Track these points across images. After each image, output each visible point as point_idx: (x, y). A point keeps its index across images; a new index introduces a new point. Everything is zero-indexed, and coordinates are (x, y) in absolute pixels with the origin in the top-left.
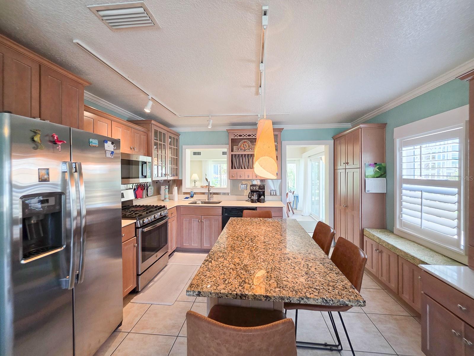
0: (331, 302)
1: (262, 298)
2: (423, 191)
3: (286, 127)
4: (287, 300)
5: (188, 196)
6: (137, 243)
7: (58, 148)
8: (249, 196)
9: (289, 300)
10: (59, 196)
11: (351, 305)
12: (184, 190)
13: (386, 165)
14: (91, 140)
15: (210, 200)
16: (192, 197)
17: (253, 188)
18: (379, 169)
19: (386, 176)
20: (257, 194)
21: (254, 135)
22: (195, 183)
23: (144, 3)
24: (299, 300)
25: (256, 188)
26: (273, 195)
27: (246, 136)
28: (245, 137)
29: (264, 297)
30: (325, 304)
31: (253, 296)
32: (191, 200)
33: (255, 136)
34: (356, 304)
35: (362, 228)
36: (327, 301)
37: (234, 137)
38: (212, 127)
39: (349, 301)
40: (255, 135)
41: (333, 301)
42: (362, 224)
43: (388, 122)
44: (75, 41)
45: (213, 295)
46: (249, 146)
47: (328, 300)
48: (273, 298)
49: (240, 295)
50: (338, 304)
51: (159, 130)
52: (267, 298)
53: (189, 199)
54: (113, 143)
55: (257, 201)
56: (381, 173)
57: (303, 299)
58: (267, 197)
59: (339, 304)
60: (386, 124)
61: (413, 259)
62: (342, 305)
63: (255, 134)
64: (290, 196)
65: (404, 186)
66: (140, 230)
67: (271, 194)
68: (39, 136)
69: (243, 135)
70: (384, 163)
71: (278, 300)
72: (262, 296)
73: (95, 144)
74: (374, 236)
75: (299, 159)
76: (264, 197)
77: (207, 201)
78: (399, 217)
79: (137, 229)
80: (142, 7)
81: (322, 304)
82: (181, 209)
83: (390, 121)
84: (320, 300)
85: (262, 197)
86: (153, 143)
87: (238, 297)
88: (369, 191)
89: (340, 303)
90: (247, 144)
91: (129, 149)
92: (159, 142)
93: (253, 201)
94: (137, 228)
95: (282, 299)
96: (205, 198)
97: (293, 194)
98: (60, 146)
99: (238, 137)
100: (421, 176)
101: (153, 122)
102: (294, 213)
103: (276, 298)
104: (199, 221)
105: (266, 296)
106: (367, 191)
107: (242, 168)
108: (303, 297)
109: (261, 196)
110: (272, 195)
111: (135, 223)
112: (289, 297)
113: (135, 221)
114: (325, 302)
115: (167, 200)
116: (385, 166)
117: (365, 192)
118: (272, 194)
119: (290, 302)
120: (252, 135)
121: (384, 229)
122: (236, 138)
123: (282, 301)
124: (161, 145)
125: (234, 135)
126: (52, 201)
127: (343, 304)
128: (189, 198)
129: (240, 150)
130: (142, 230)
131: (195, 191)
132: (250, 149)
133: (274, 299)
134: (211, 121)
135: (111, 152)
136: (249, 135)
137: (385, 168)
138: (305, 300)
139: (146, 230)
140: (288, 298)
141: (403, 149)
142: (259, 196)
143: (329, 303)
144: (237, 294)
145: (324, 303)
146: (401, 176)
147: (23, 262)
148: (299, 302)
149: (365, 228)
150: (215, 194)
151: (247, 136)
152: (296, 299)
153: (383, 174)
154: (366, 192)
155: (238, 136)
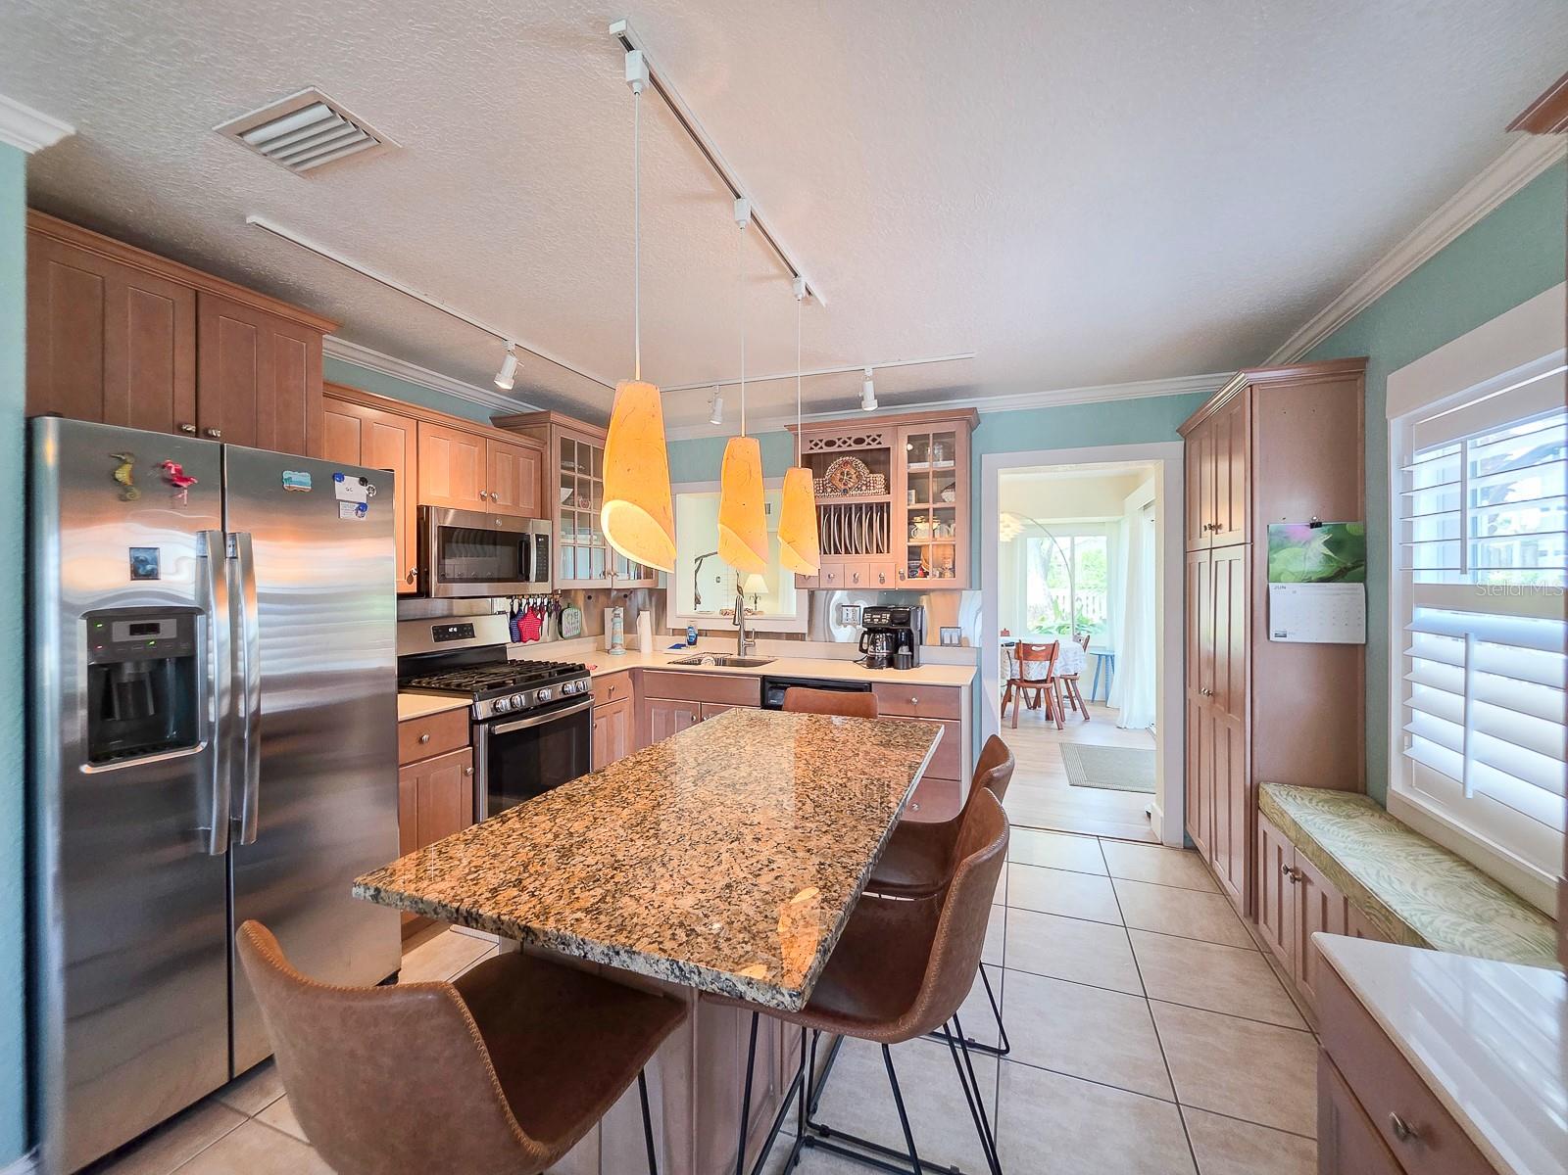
0: (696, 978)
1: (516, 933)
2: (1472, 636)
3: (984, 405)
4: (578, 948)
5: (683, 640)
6: (475, 764)
7: (180, 496)
8: (861, 646)
9: (583, 949)
10: (187, 617)
11: (754, 999)
12: (672, 622)
13: (1365, 530)
14: (287, 474)
15: (745, 654)
16: (692, 643)
17: (872, 619)
18: (1334, 544)
19: (1365, 578)
20: (887, 640)
21: (874, 440)
22: (756, 602)
23: (316, 90)
24: (607, 955)
25: (880, 619)
26: (951, 645)
27: (849, 442)
28: (845, 448)
29: (520, 928)
30: (677, 981)
31: (494, 922)
32: (689, 653)
33: (880, 443)
34: (768, 999)
35: (1254, 783)
36: (682, 970)
37: (812, 448)
38: (724, 419)
39: (748, 984)
40: (879, 440)
41: (700, 973)
42: (1255, 765)
43: (1372, 354)
44: (249, 220)
45: (407, 903)
46: (859, 477)
47: (686, 969)
48: (542, 938)
49: (465, 914)
50: (713, 986)
51: (578, 439)
52: (527, 934)
53: (683, 650)
54: (363, 481)
55: (885, 661)
56: (1338, 562)
57: (618, 953)
58: (924, 652)
59: (716, 989)
60: (1366, 359)
61: (1387, 919)
62: (725, 994)
63: (879, 436)
64: (1070, 655)
65: (1423, 614)
66: (484, 728)
67: (942, 641)
68: (127, 468)
69: (839, 439)
70: (1356, 521)
71: (553, 946)
72: (516, 927)
73: (301, 483)
74: (1283, 813)
75: (1116, 518)
76: (911, 649)
77: (735, 657)
78: (1401, 748)
79: (475, 726)
80: (319, 103)
81: (670, 980)
82: (645, 678)
83: (1379, 348)
84: (664, 965)
85: (904, 650)
86: (557, 481)
87: (461, 919)
88: (1285, 636)
89: (720, 985)
90: (853, 471)
91: (477, 499)
92: (577, 475)
93: (872, 663)
94: (474, 723)
95: (563, 943)
96: (728, 647)
97: (1085, 647)
98: (186, 491)
99: (821, 448)
100: (1463, 570)
101: (555, 417)
102: (1087, 718)
103: (550, 939)
104: (693, 718)
105: (526, 927)
106: (1276, 635)
107: (837, 552)
108: (619, 947)
109: (901, 645)
110: (947, 645)
111: (470, 707)
112: (582, 940)
113: (470, 702)
114: (678, 974)
115: (619, 650)
116: (1361, 532)
117: (1269, 638)
118: (947, 641)
119: (585, 956)
120: (867, 440)
121: (1355, 790)
122: (816, 450)
123: (564, 949)
124: (584, 484)
125: (811, 442)
126: (169, 629)
127: (728, 989)
128: (684, 645)
129: (829, 490)
130: (490, 729)
131: (702, 625)
132: (864, 488)
133: (545, 941)
134: (720, 401)
135: (357, 505)
136: (860, 441)
137: (1361, 542)
138: (624, 956)
139: (500, 729)
140: (579, 944)
141: (1417, 459)
142: (895, 646)
143: (689, 979)
144: (457, 910)
145: (676, 977)
146: (1409, 570)
147: (86, 769)
148: (607, 961)
149: (1266, 782)
150: (759, 635)
151: (851, 442)
152: (599, 951)
153: (1349, 564)
154: (1272, 638)
155: (822, 444)
